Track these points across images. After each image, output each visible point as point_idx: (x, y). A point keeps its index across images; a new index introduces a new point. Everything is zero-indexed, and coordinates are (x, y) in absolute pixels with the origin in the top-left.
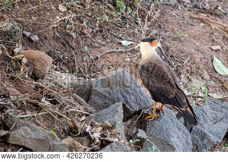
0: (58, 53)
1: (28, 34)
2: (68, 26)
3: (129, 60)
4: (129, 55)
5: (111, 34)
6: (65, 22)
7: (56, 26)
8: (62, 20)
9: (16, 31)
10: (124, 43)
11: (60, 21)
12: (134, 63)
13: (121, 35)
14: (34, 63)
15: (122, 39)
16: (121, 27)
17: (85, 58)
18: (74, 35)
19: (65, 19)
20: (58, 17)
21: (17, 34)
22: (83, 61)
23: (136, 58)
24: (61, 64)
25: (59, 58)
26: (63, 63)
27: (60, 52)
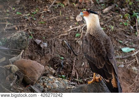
0: (61, 59)
2: (77, 35)
3: (123, 66)
4: (124, 62)
5: (117, 41)
6: (76, 31)
7: (67, 34)
8: (74, 29)
9: (23, 41)
10: (125, 50)
11: (71, 30)
12: (127, 69)
13: (127, 42)
14: (25, 71)
15: (126, 46)
16: (129, 35)
17: (83, 64)
19: (77, 28)
20: (71, 27)
21: (24, 42)
22: (81, 67)
23: (130, 64)
24: (61, 69)
25: (60, 64)
26: (63, 68)
27: (63, 58)
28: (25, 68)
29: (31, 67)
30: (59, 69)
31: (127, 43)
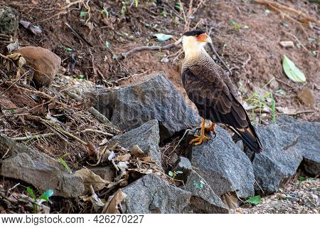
0: (68, 51)
1: (27, 24)
2: (82, 14)
3: (167, 60)
4: (167, 54)
5: (142, 24)
6: (77, 7)
7: (66, 12)
8: (74, 5)
9: (10, 20)
10: (160, 36)
11: (71, 7)
12: (174, 65)
13: (156, 25)
14: (36, 65)
15: (157, 31)
16: (155, 15)
17: (106, 58)
18: (90, 25)
19: (78, 4)
20: (68, 1)
21: (11, 23)
22: (103, 62)
23: (177, 58)
24: (73, 66)
25: (71, 57)
26: (76, 65)
27: (69, 49)
28: (34, 60)
29: (45, 58)
30: (71, 67)
31: (157, 27)
